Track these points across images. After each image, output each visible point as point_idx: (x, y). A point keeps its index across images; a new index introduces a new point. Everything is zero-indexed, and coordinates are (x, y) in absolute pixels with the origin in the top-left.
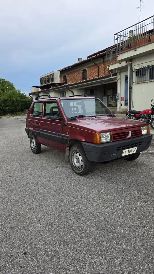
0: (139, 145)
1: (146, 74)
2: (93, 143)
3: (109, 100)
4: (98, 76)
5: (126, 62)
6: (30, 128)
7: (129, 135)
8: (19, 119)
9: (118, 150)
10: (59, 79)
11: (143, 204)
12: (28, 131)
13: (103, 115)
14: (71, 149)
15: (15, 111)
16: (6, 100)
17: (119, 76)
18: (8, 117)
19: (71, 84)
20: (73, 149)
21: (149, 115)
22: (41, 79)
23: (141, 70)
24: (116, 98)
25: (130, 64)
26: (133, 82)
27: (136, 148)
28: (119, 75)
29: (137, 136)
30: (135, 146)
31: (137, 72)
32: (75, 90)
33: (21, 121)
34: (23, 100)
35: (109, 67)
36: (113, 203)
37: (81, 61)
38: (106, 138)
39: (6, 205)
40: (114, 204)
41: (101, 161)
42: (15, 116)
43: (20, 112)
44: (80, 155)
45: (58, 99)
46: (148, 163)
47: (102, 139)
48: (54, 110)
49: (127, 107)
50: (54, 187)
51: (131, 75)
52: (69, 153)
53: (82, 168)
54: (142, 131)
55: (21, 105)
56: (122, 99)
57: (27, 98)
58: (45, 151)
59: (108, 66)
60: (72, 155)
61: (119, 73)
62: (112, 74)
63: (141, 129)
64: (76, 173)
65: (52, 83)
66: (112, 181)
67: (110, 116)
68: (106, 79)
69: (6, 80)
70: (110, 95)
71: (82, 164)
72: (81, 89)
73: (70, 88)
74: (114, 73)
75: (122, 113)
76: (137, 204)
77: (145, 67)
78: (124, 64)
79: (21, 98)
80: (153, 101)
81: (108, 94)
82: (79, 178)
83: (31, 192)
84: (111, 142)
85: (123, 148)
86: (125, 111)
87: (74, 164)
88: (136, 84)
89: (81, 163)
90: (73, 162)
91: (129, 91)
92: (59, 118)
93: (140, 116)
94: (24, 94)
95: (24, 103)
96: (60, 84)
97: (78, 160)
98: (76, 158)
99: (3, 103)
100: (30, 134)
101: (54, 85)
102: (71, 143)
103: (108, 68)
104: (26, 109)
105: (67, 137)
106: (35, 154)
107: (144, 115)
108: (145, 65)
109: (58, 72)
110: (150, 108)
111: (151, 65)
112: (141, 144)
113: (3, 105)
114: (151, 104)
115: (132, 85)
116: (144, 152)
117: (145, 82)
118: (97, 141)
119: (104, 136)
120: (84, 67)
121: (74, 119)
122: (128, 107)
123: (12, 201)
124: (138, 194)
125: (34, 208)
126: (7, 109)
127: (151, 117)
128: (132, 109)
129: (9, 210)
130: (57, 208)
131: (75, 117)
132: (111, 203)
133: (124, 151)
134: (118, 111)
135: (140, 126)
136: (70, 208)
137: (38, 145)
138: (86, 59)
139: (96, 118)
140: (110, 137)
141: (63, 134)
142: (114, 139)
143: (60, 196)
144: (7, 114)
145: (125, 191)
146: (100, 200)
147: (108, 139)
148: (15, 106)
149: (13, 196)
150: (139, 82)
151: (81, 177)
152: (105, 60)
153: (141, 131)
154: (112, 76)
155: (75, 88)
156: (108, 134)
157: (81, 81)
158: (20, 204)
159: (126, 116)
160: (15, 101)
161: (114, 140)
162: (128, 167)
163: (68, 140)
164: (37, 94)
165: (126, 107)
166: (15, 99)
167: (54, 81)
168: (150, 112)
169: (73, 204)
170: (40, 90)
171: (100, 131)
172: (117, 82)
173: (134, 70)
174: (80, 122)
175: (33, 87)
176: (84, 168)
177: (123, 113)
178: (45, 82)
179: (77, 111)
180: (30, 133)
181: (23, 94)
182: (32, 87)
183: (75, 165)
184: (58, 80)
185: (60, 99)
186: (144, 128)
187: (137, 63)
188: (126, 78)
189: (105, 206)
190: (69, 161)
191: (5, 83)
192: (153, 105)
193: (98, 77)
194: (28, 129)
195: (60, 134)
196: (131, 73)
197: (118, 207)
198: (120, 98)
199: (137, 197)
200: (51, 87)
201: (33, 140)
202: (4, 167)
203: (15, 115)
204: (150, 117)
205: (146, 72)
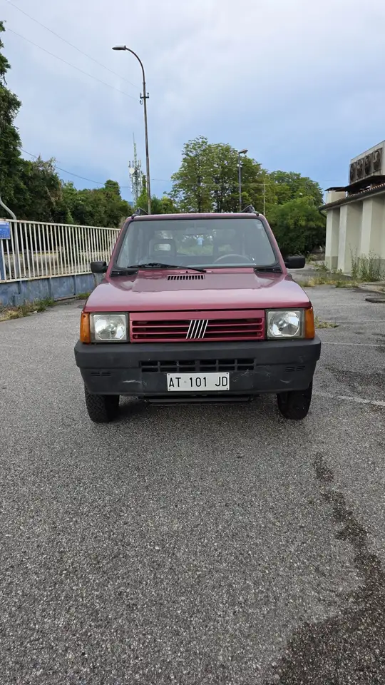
22: (352, 166)
55: (307, 238)
65: (377, 174)
69: (302, 176)
95: (314, 233)
121: (132, 272)
148: (291, 240)
160: (292, 227)
166: (291, 222)
167: (380, 170)
175: (332, 189)
178: (360, 176)
182: (328, 190)
191: (298, 182)
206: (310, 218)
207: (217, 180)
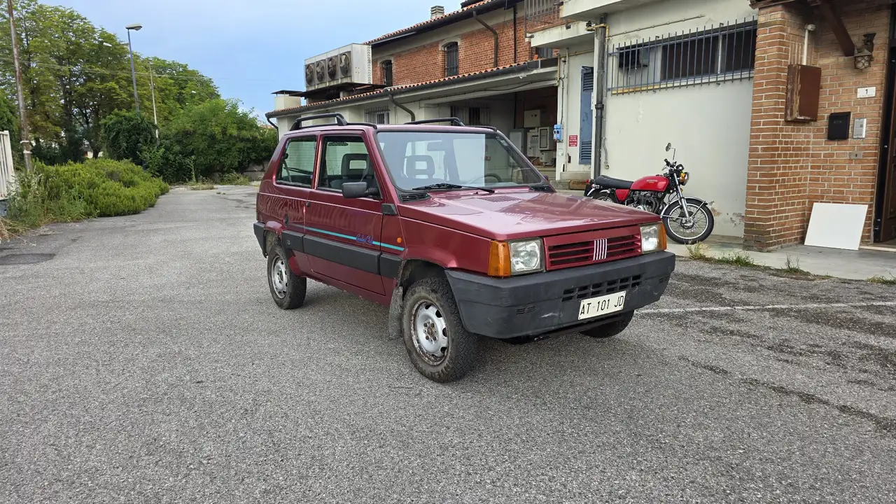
0: (634, 285)
1: (651, 64)
2: (485, 275)
3: (529, 145)
4: (496, 64)
5: (589, 25)
6: (272, 224)
7: (600, 250)
8: (230, 197)
9: (564, 300)
10: (367, 69)
11: (650, 477)
12: (262, 234)
13: (517, 185)
14: (409, 294)
15: (218, 171)
16: (187, 134)
17: (563, 69)
18: (194, 189)
19: (408, 86)
20: (415, 292)
21: (659, 195)
22: (308, 67)
23: (637, 48)
24: (552, 135)
25: (600, 31)
26: (609, 86)
27: (623, 293)
28: (562, 64)
29: (627, 256)
30: (621, 289)
31: (621, 55)
32: (420, 107)
33: (236, 204)
34: (245, 133)
35: (532, 37)
36: (550, 474)
37: (439, 16)
38: (527, 258)
39: (186, 476)
40: (554, 477)
41: (507, 337)
42: (215, 186)
43: (235, 174)
44: (438, 315)
45: (368, 129)
46: (659, 345)
47: (514, 260)
48: (355, 165)
49: (588, 166)
50: (348, 418)
51: (602, 66)
52: (402, 307)
53: (443, 357)
54: (643, 240)
55: (240, 151)
56: (572, 142)
57: (257, 128)
58: (318, 300)
59: (528, 35)
60: (410, 315)
61: (563, 59)
62: (539, 60)
63: (639, 234)
64: (423, 373)
65: (345, 81)
66: (545, 403)
67: (537, 189)
68: (522, 75)
69: (190, 68)
70: (533, 128)
71: (444, 345)
72: (439, 105)
73: (402, 101)
74: (549, 56)
75: (571, 185)
76: (628, 478)
77: (646, 40)
78: (581, 29)
79: (239, 129)
80: (671, 151)
81: (526, 125)
82: (432, 390)
83: (270, 434)
84: (541, 272)
85: (583, 292)
86: (580, 178)
87: (416, 345)
88: (618, 94)
89: (443, 341)
90: (414, 337)
91: (596, 117)
92: (372, 190)
93: (628, 196)
94: (251, 116)
95: (249, 145)
96: (373, 87)
97: (431, 330)
98: (425, 325)
99: (179, 142)
100: (268, 244)
101: (350, 88)
102: (408, 273)
103: (530, 43)
104: (253, 165)
105: (397, 253)
106: (283, 311)
107: (643, 193)
108: (648, 36)
109: (366, 46)
110: (662, 173)
111: (666, 36)
112: (638, 284)
113: (177, 148)
114: (666, 160)
115: (604, 98)
116: (644, 311)
117: (647, 90)
118: (497, 269)
119: (521, 251)
120: (451, 35)
121: (422, 195)
122: (591, 169)
123: (205, 462)
124: (632, 445)
125: (282, 489)
126: (190, 162)
127: (666, 200)
128: (604, 172)
129: (194, 493)
130: (359, 489)
131: (426, 188)
132: (543, 474)
133: (584, 302)
134: (558, 178)
135: (635, 225)
136: (404, 489)
137: (298, 280)
138: (459, 9)
139: (493, 195)
140: (539, 256)
141: (383, 245)
142: (553, 263)
143: (370, 448)
144: (190, 179)
145: (586, 435)
146: (507, 464)
147: (535, 264)
148: (219, 153)
149: (208, 448)
150: (628, 87)
151: (441, 387)
152: (519, 15)
153: (640, 241)
154: (542, 67)
155: (421, 100)
156: (535, 247)
157: (442, 80)
158: (233, 473)
159: (586, 195)
160: (219, 137)
161: (553, 268)
162: (593, 356)
163: (400, 262)
164: (293, 115)
165: (583, 166)
166: (217, 130)
167: (350, 76)
168: (662, 184)
169: (414, 474)
170: (304, 102)
171: (509, 236)
172: (557, 87)
173: (611, 51)
174: (442, 205)
175: (282, 92)
176: (451, 359)
177: (575, 186)
178: (321, 79)
179: (430, 170)
180: (271, 239)
181: (245, 115)
182: (277, 93)
183: (420, 347)
184: (363, 73)
185: (375, 127)
186: (648, 230)
187: (623, 28)
188: (587, 74)
189: (524, 482)
190: (401, 332)
191: (186, 76)
192: (671, 163)
193: (495, 69)
194: (262, 226)
195: (374, 243)
196: (603, 58)
197: (565, 486)
198: (565, 139)
199: (628, 455)
200: (341, 94)
201: (279, 263)
202: (177, 350)
203: (216, 183)
204: (661, 200)
205: (652, 56)
206: (241, 125)
207: (60, 60)
